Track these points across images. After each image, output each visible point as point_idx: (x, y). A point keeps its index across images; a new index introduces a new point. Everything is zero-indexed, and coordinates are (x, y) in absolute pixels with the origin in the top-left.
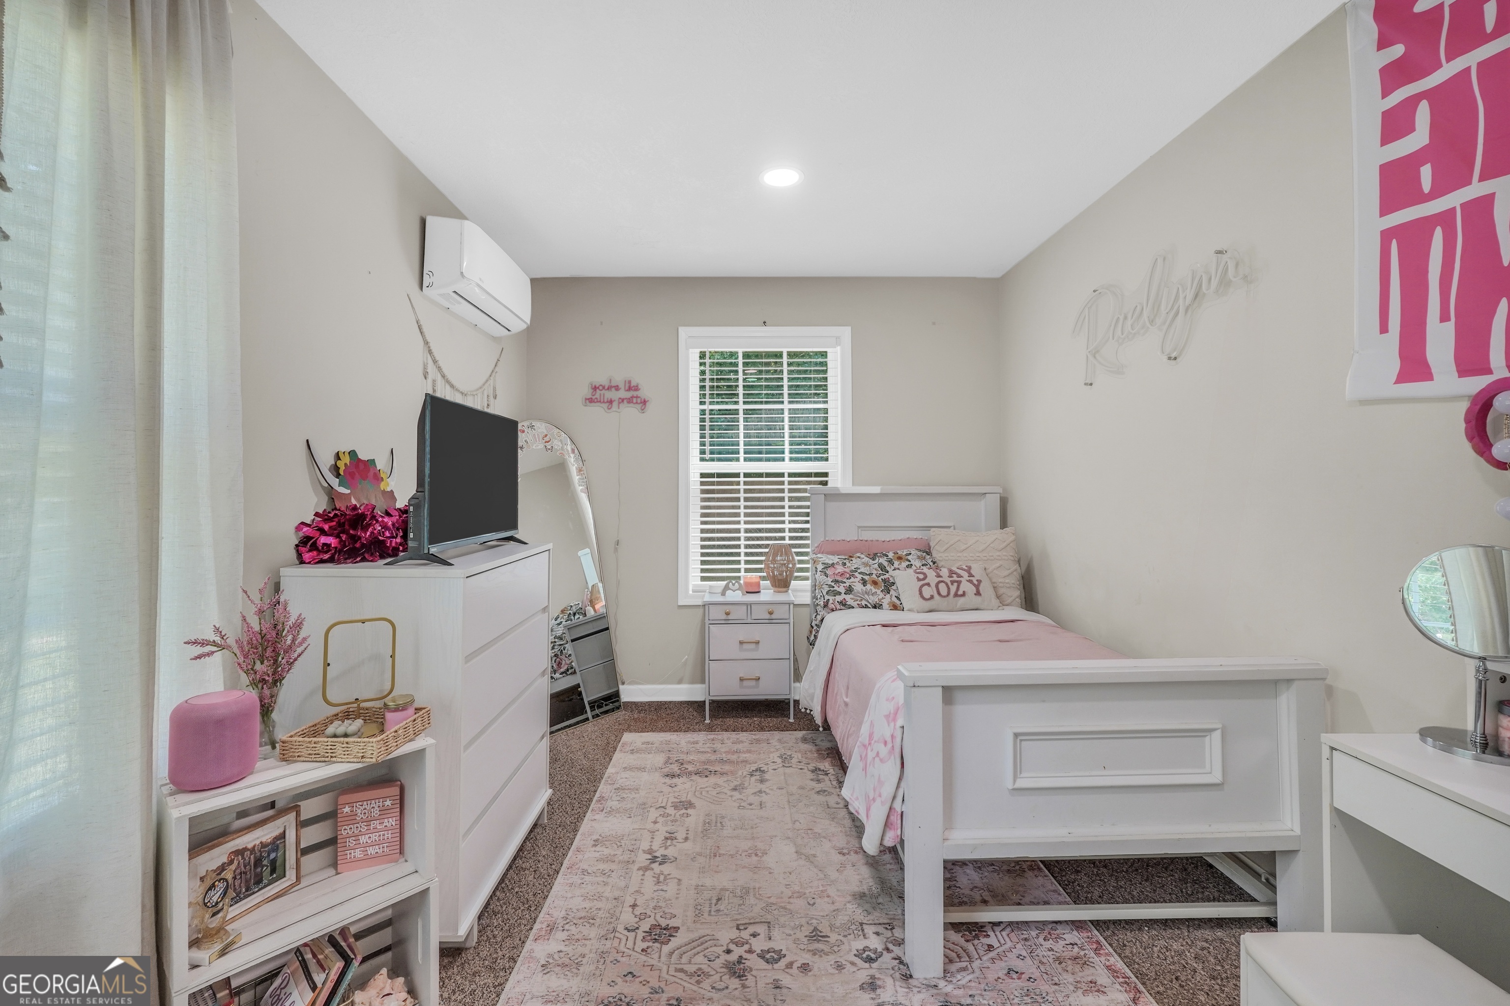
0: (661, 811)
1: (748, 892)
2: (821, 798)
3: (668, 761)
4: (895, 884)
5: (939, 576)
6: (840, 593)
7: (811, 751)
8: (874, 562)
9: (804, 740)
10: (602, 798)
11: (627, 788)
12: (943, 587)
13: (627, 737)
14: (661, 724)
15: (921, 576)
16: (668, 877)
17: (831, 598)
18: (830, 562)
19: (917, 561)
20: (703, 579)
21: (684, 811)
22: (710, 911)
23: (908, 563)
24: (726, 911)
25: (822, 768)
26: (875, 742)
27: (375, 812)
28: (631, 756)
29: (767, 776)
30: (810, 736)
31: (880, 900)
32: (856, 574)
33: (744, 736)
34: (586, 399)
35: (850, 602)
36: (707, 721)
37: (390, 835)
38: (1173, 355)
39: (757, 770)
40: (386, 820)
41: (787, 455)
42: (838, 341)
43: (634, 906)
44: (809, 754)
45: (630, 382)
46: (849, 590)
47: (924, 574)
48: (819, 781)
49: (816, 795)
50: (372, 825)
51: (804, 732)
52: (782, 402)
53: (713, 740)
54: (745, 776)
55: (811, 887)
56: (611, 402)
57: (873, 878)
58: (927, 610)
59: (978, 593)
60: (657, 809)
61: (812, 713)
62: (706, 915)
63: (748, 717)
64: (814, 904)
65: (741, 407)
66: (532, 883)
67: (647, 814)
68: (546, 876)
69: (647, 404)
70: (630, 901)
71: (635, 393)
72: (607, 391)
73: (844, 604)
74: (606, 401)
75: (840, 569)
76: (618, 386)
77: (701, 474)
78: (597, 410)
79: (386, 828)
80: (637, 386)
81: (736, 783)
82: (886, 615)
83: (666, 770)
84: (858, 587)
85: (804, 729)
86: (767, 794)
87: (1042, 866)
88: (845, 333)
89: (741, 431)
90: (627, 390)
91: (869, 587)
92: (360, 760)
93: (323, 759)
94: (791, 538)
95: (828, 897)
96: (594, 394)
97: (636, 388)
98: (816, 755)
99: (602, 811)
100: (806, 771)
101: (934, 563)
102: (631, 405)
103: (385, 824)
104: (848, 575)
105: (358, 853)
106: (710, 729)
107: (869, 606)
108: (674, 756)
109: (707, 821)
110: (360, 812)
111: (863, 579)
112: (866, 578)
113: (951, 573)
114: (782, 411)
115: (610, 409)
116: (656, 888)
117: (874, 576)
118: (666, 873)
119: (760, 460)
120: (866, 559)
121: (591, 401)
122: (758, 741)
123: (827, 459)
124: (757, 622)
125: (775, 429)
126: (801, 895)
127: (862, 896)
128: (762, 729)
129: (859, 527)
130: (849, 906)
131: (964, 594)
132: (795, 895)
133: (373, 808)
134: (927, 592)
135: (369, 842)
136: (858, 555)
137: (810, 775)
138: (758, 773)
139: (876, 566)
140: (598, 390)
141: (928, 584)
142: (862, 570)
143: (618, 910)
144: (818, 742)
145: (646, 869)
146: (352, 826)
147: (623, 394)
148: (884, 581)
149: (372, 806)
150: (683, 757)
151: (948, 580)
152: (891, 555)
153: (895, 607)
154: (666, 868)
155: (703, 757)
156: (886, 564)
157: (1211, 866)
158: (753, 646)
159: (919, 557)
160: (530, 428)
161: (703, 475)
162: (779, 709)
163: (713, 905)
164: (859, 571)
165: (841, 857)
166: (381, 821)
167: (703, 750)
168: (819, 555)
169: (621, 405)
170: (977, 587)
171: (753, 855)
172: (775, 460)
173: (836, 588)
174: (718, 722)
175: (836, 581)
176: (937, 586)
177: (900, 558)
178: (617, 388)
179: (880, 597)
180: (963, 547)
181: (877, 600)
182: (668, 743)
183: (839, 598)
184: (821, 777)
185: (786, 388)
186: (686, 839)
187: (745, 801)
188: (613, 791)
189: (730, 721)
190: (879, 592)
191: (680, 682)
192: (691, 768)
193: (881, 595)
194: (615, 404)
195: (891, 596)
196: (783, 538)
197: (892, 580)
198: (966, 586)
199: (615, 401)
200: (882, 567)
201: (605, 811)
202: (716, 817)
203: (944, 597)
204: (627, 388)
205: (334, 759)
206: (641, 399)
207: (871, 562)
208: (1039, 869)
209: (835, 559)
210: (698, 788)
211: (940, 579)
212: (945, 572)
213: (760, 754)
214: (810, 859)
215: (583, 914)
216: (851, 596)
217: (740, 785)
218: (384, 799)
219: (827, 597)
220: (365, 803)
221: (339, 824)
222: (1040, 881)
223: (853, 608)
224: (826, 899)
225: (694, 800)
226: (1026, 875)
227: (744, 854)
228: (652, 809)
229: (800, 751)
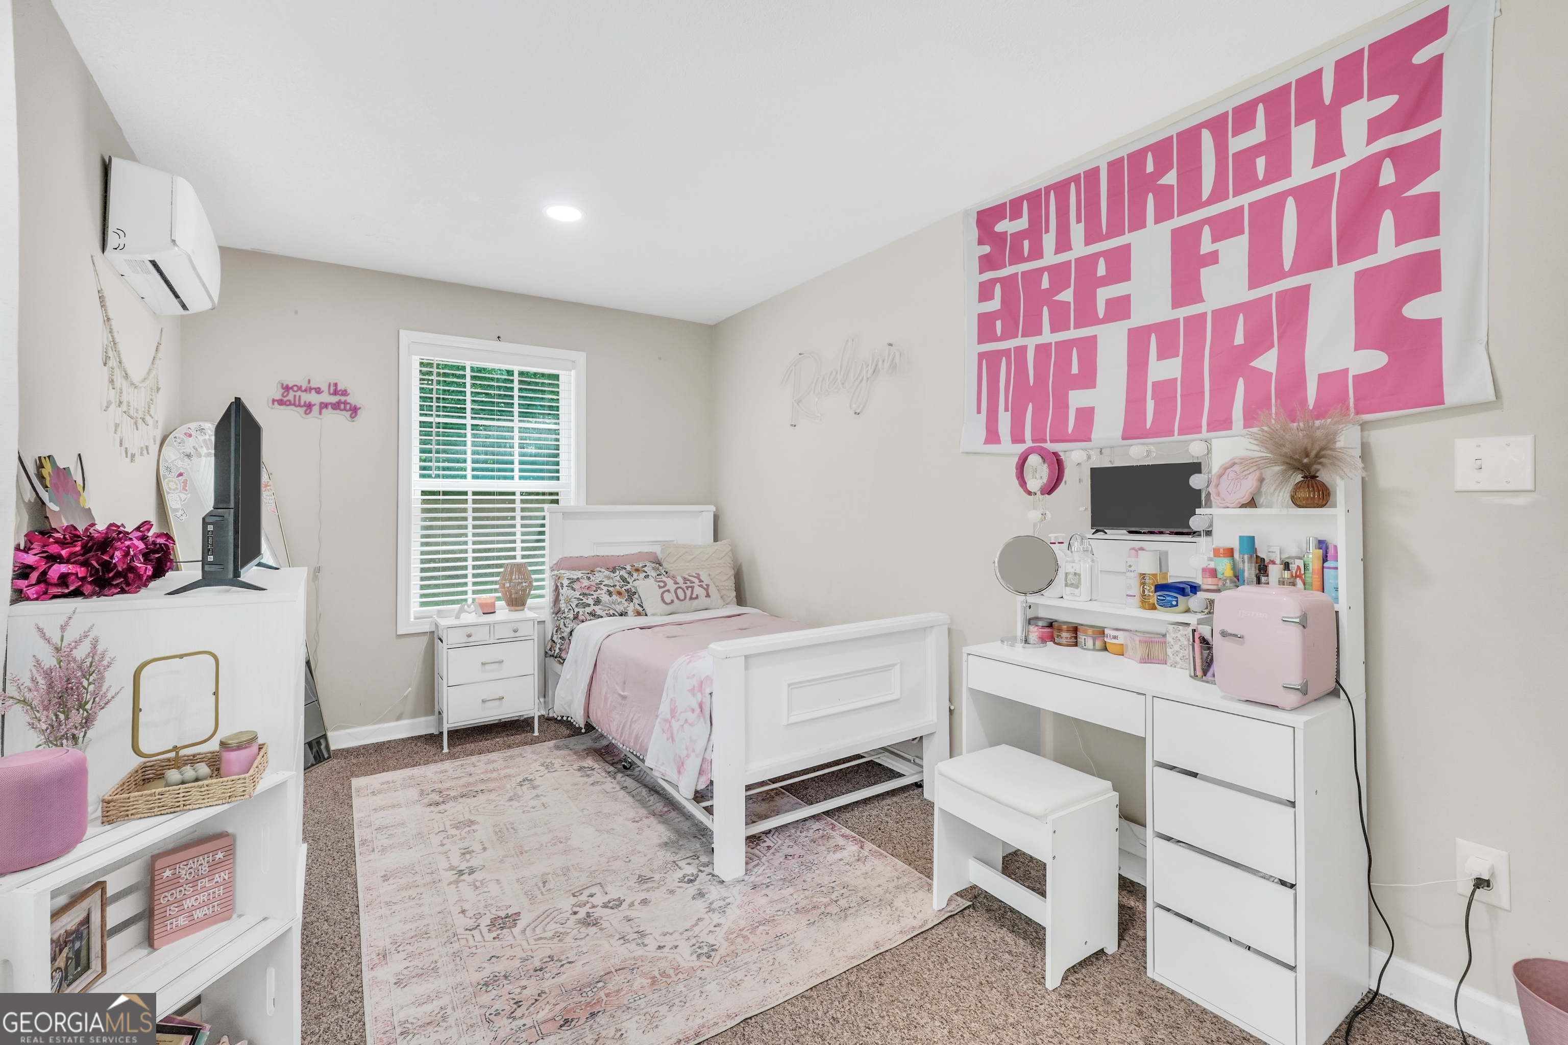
0: (443, 835)
1: (568, 870)
2: (597, 788)
3: (422, 793)
4: (687, 830)
5: (676, 583)
6: (589, 605)
7: (569, 755)
8: (615, 575)
9: (558, 748)
10: (364, 842)
11: (389, 825)
12: (680, 592)
13: (356, 782)
14: (391, 763)
15: (662, 584)
16: (484, 881)
17: (581, 610)
18: (575, 577)
19: (653, 571)
20: (423, 604)
21: (467, 829)
22: (542, 893)
23: (645, 574)
24: (556, 888)
25: (586, 765)
26: (681, 712)
27: (204, 869)
28: (374, 798)
29: (536, 783)
30: (561, 744)
31: (681, 843)
32: (602, 586)
33: (494, 756)
34: (274, 401)
35: (599, 612)
36: (446, 750)
37: (221, 891)
38: (858, 411)
39: (524, 780)
40: (217, 876)
41: (516, 474)
42: (573, 364)
43: (463, 912)
44: (568, 758)
45: (336, 385)
46: (598, 602)
47: (664, 582)
48: (588, 776)
49: (592, 787)
50: (200, 885)
51: (554, 741)
52: (512, 421)
53: (462, 766)
54: (515, 788)
55: (622, 850)
56: (309, 406)
57: (669, 830)
58: (668, 613)
59: (708, 596)
60: (436, 834)
61: (569, 719)
62: (540, 896)
63: (488, 739)
64: (630, 861)
65: (469, 422)
66: (330, 930)
67: (428, 841)
68: (343, 920)
69: (359, 412)
70: (456, 910)
71: (343, 399)
72: (304, 393)
73: (593, 615)
74: (302, 403)
75: (586, 583)
76: (319, 388)
77: (422, 492)
78: (292, 414)
79: (217, 884)
80: (345, 391)
81: (508, 795)
82: (632, 621)
83: (426, 801)
84: (605, 598)
85: (552, 739)
86: (545, 796)
87: (784, 791)
88: (581, 357)
89: (469, 448)
90: (332, 394)
91: (614, 597)
92: (227, 801)
93: (172, 810)
94: (523, 557)
95: (640, 852)
96: (285, 394)
97: (345, 393)
98: (575, 757)
99: (373, 850)
100: (572, 771)
101: (667, 573)
102: (338, 411)
103: (215, 880)
104: (595, 588)
105: (182, 921)
106: (452, 756)
107: (616, 614)
108: (428, 788)
109: (498, 830)
110: (184, 873)
111: (608, 591)
112: (611, 589)
113: (685, 580)
114: (511, 429)
115: (308, 414)
116: (477, 892)
117: (618, 587)
118: (480, 879)
119: (492, 478)
120: (607, 573)
121: (281, 402)
122: (511, 757)
123: (558, 478)
124: (501, 641)
125: (505, 447)
126: (616, 859)
127: (666, 844)
128: (509, 747)
129: (594, 544)
130: (658, 853)
131: (697, 597)
132: (611, 860)
133: (201, 864)
134: (668, 597)
135: (195, 904)
136: (598, 569)
137: (579, 774)
138: (526, 782)
139: (618, 578)
140: (291, 391)
141: (668, 591)
142: (606, 582)
143: (449, 920)
144: (571, 746)
145: (457, 882)
146: (173, 891)
147: (326, 398)
148: (627, 591)
149: (199, 862)
150: (437, 786)
151: (684, 586)
152: (629, 568)
153: (638, 614)
154: (478, 876)
155: (462, 782)
156: (626, 576)
157: (880, 765)
158: (496, 666)
159: (653, 568)
160: (198, 432)
161: (424, 493)
162: (518, 727)
163: (542, 888)
164: (604, 583)
165: (635, 824)
166: (211, 878)
167: (455, 776)
168: (561, 571)
169: (324, 411)
170: (707, 590)
171: (558, 843)
172: (505, 478)
173: (585, 600)
174: (459, 748)
175: (584, 594)
176: (676, 592)
177: (637, 570)
178: (318, 391)
179: (625, 606)
180: (691, 557)
181: (622, 608)
182: (412, 778)
183: (588, 610)
184: (589, 772)
185: (516, 406)
186: (485, 849)
187: (526, 807)
188: (375, 832)
189: (470, 747)
190: (623, 601)
191: (399, 718)
192: (452, 793)
193: (626, 604)
194: (316, 409)
195: (634, 604)
196: (514, 557)
197: (633, 590)
198: (698, 591)
199: (315, 405)
200: (623, 579)
201: (376, 850)
202: (505, 825)
203: (682, 600)
204: (332, 391)
205: (188, 807)
206: (351, 405)
207: (612, 575)
208: (783, 793)
209: (579, 574)
210: (472, 808)
211: (678, 586)
212: (680, 580)
213: (519, 767)
214: (610, 831)
215: (413, 934)
216: (600, 607)
217: (514, 795)
218: (215, 852)
219: (576, 610)
220: (191, 861)
221: (156, 893)
222: (786, 800)
223: (602, 617)
224: (639, 855)
225: (473, 818)
226: (775, 799)
227: (549, 845)
228: (432, 836)
229: (558, 757)
